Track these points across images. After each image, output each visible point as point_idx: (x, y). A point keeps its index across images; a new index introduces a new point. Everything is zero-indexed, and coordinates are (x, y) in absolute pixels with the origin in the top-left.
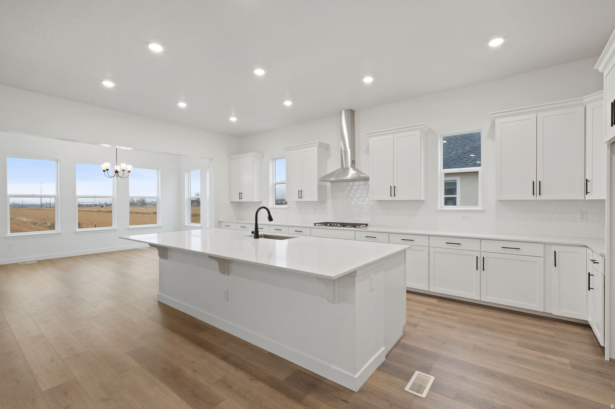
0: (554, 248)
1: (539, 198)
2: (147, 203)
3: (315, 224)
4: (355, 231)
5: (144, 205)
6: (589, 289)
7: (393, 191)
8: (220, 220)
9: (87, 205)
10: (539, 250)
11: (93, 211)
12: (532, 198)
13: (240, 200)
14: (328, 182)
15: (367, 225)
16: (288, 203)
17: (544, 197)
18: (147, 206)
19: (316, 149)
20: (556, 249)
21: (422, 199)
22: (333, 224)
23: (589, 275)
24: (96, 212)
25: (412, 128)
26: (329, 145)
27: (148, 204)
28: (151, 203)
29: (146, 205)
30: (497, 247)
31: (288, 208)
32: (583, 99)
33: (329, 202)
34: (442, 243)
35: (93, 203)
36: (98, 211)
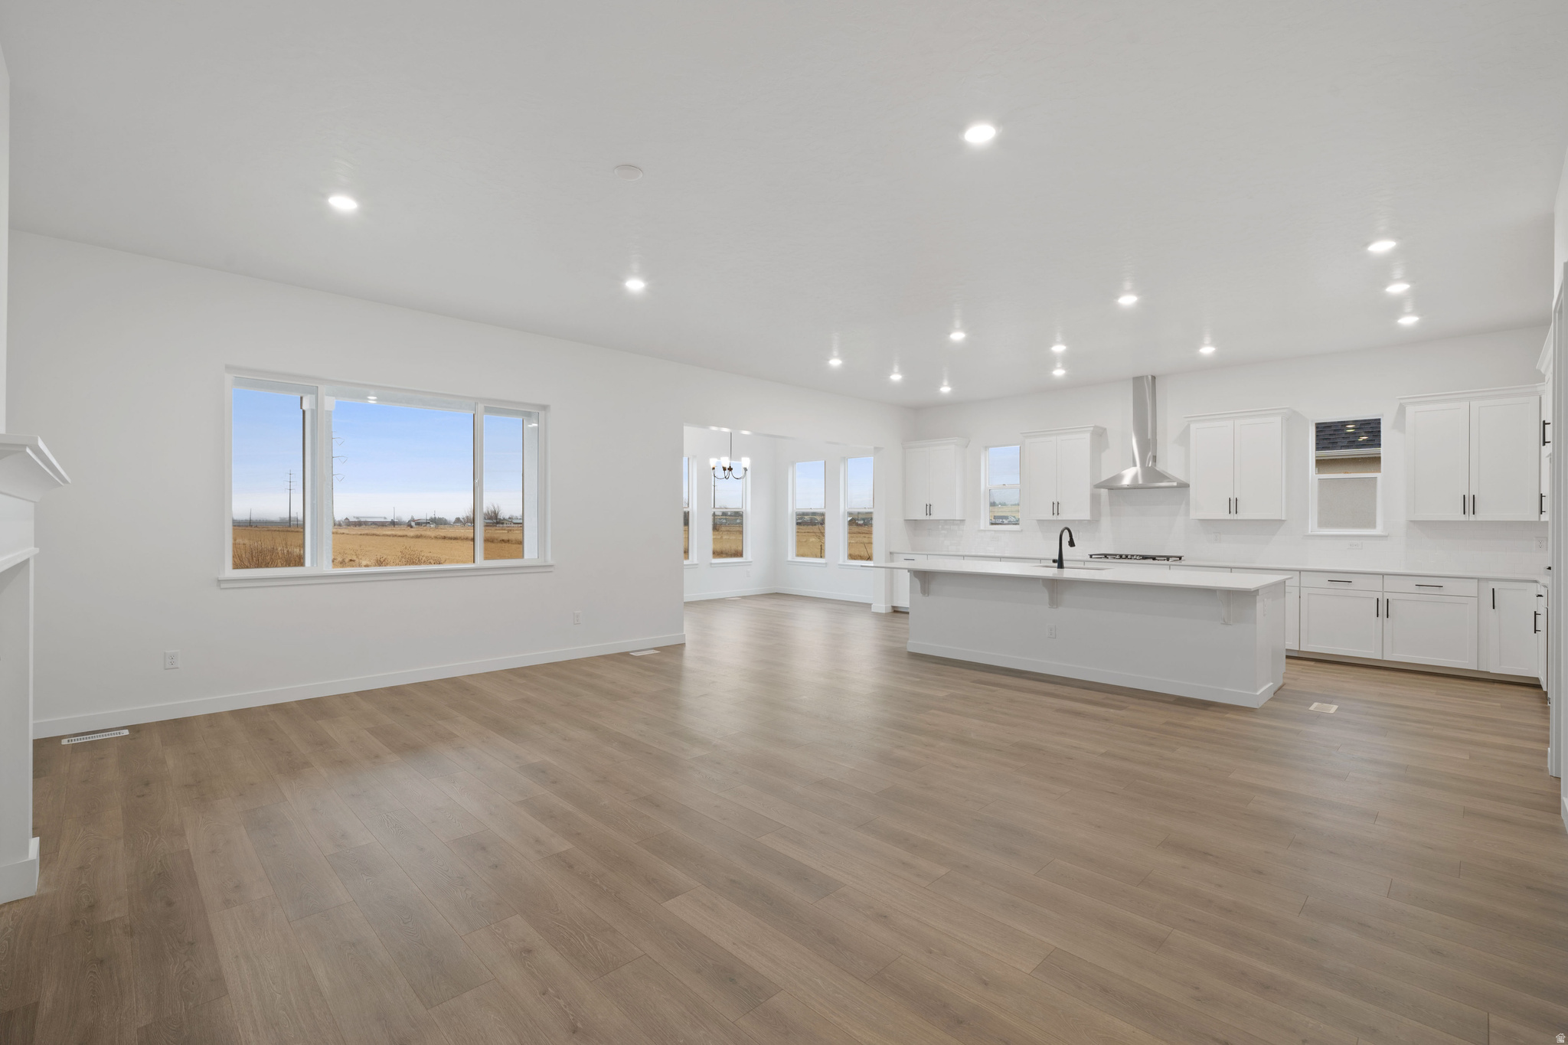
0: (1492, 585)
1: (1472, 518)
2: (504, 519)
3: (1091, 556)
4: (1170, 565)
5: (497, 523)
6: (1535, 631)
7: (1234, 505)
8: (892, 550)
9: (374, 523)
10: (1471, 587)
11: (406, 536)
12: (1463, 518)
13: (928, 517)
14: (1102, 490)
15: (1180, 558)
16: (1020, 522)
17: (1481, 516)
18: (505, 525)
19: (1087, 436)
20: (1496, 585)
21: (1283, 519)
22: (1124, 557)
23: (1535, 614)
24: (412, 537)
25: (1264, 413)
26: (1105, 429)
27: (505, 522)
28: (510, 518)
29: (503, 523)
30: (1409, 585)
31: (1022, 531)
32: (1536, 387)
33: (1106, 522)
34: (1323, 580)
35: (385, 518)
36: (418, 537)
